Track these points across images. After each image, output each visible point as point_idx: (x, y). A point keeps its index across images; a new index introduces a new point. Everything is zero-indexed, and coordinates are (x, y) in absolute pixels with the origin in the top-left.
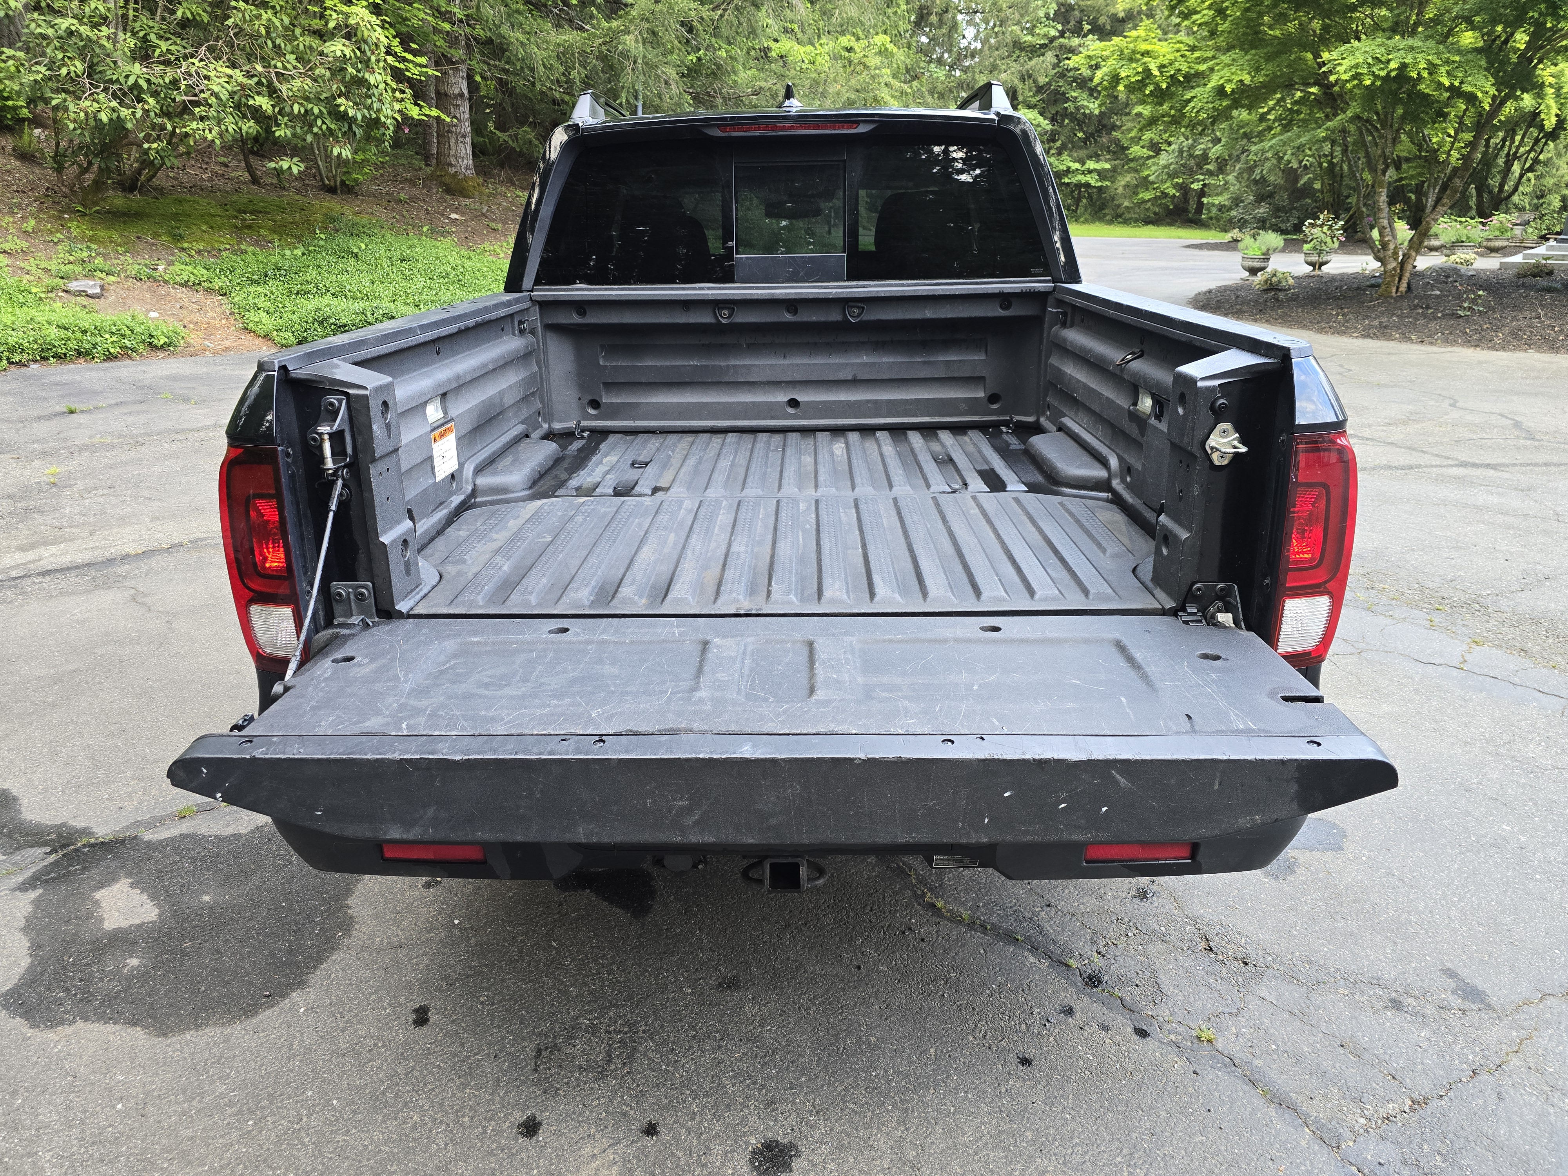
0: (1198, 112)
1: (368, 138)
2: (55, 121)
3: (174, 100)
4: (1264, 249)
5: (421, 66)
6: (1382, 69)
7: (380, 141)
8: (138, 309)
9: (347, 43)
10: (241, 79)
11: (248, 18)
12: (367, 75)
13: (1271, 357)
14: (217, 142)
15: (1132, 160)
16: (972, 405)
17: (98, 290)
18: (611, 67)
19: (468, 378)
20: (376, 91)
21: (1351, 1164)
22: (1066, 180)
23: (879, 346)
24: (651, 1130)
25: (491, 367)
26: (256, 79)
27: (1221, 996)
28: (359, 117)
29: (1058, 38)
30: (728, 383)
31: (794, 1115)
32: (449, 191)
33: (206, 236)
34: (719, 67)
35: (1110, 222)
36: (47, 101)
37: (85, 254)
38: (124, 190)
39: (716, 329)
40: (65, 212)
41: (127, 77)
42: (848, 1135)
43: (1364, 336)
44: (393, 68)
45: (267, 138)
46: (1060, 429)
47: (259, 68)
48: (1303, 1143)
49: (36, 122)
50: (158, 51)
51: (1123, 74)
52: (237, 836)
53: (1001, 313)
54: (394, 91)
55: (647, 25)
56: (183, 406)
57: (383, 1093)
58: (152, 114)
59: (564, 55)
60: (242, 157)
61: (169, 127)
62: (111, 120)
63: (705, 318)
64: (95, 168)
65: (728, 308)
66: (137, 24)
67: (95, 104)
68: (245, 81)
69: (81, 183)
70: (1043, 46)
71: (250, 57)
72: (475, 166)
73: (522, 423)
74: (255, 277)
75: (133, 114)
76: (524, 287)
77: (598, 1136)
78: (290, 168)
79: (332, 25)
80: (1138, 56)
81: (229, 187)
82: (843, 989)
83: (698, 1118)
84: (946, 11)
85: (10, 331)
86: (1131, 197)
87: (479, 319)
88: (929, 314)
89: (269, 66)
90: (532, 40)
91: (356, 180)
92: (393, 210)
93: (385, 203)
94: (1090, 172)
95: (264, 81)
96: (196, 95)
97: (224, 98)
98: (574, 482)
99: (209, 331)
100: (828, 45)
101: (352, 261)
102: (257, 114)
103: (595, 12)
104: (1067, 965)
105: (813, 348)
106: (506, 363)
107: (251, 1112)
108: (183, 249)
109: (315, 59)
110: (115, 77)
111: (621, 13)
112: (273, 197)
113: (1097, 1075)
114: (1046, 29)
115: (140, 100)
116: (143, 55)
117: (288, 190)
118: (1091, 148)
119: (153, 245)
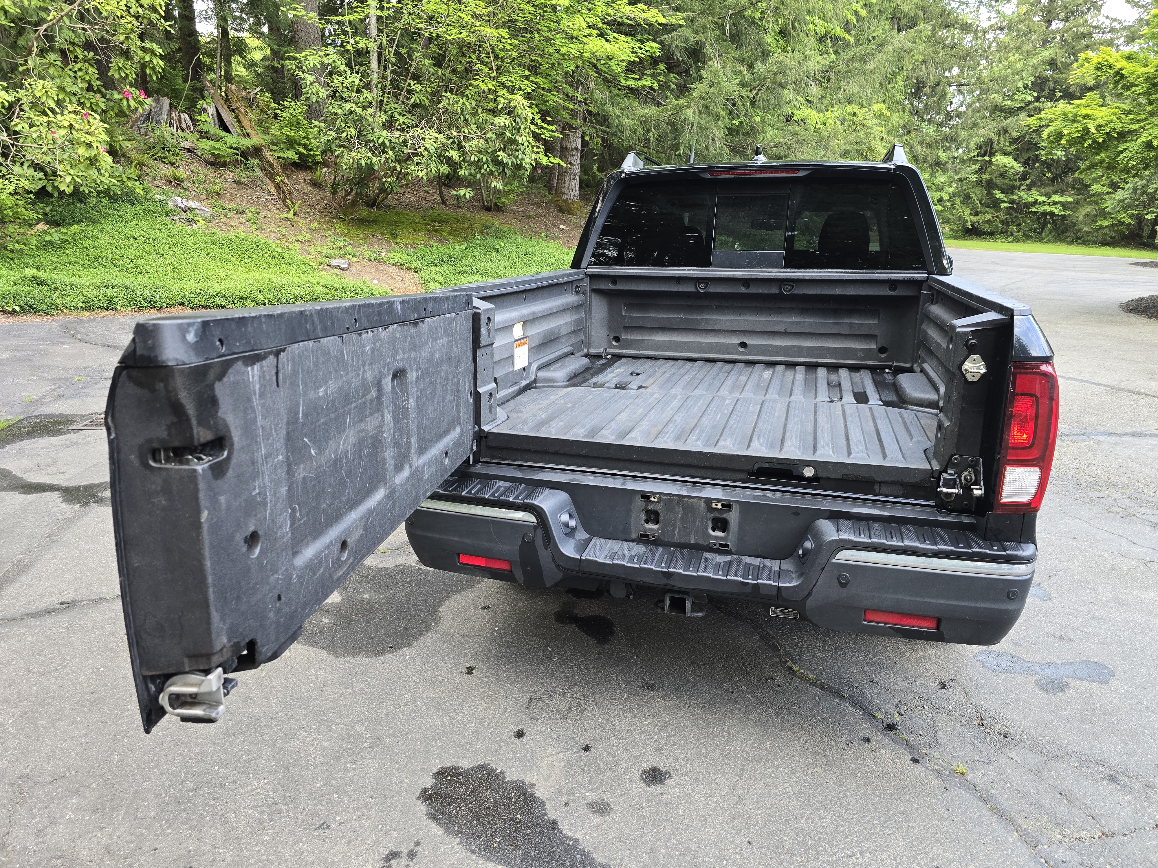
0: (1128, 160)
1: (514, 176)
2: (336, 164)
3: (403, 152)
5: (552, 131)
7: (521, 177)
8: (367, 278)
9: (508, 117)
10: (443, 140)
11: (451, 103)
12: (517, 138)
13: (1004, 315)
14: (425, 178)
15: (1094, 195)
16: (867, 354)
17: (346, 266)
18: (676, 130)
19: (540, 315)
20: (522, 147)
21: (1041, 857)
22: (1033, 210)
23: (804, 311)
24: (587, 748)
25: (554, 310)
26: (451, 140)
27: (980, 752)
28: (510, 163)
29: (1034, 102)
30: (701, 330)
31: (672, 758)
32: (561, 210)
33: (411, 235)
34: (752, 128)
35: (1071, 243)
36: (332, 152)
37: (342, 244)
38: (368, 206)
39: (696, 296)
40: (334, 218)
41: (379, 138)
42: (703, 774)
44: (534, 133)
45: (454, 176)
46: (921, 371)
47: (454, 133)
48: (1011, 840)
49: (325, 164)
50: (398, 123)
51: (1066, 132)
52: (385, 569)
53: (889, 293)
54: (533, 147)
55: (703, 102)
57: (444, 703)
58: (390, 161)
59: (645, 122)
60: (437, 187)
61: (399, 169)
62: (367, 164)
63: (690, 288)
64: (354, 193)
65: (704, 283)
66: (388, 107)
67: (359, 155)
68: (445, 141)
69: (345, 202)
70: (1020, 109)
71: (450, 127)
72: (580, 194)
73: (571, 346)
74: (436, 262)
75: (380, 160)
76: (582, 266)
77: (556, 746)
78: (465, 194)
79: (500, 106)
80: (1080, 118)
81: (428, 206)
82: (719, 702)
83: (615, 749)
84: (938, 85)
85: (296, 288)
86: (1090, 224)
87: (551, 282)
88: (838, 291)
89: (460, 132)
90: (625, 114)
91: (503, 203)
92: (524, 222)
93: (520, 218)
94: (1055, 203)
95: (456, 141)
96: (416, 149)
97: (432, 152)
98: (594, 380)
100: (837, 111)
101: (494, 254)
102: (449, 161)
103: (669, 94)
104: (874, 716)
105: (759, 310)
106: (564, 310)
107: (375, 699)
108: (397, 243)
109: (488, 127)
110: (372, 139)
111: (687, 94)
112: (453, 213)
113: (876, 777)
114: (1024, 96)
115: (384, 152)
116: (389, 125)
117: (462, 208)
118: (1058, 185)
119: (380, 240)
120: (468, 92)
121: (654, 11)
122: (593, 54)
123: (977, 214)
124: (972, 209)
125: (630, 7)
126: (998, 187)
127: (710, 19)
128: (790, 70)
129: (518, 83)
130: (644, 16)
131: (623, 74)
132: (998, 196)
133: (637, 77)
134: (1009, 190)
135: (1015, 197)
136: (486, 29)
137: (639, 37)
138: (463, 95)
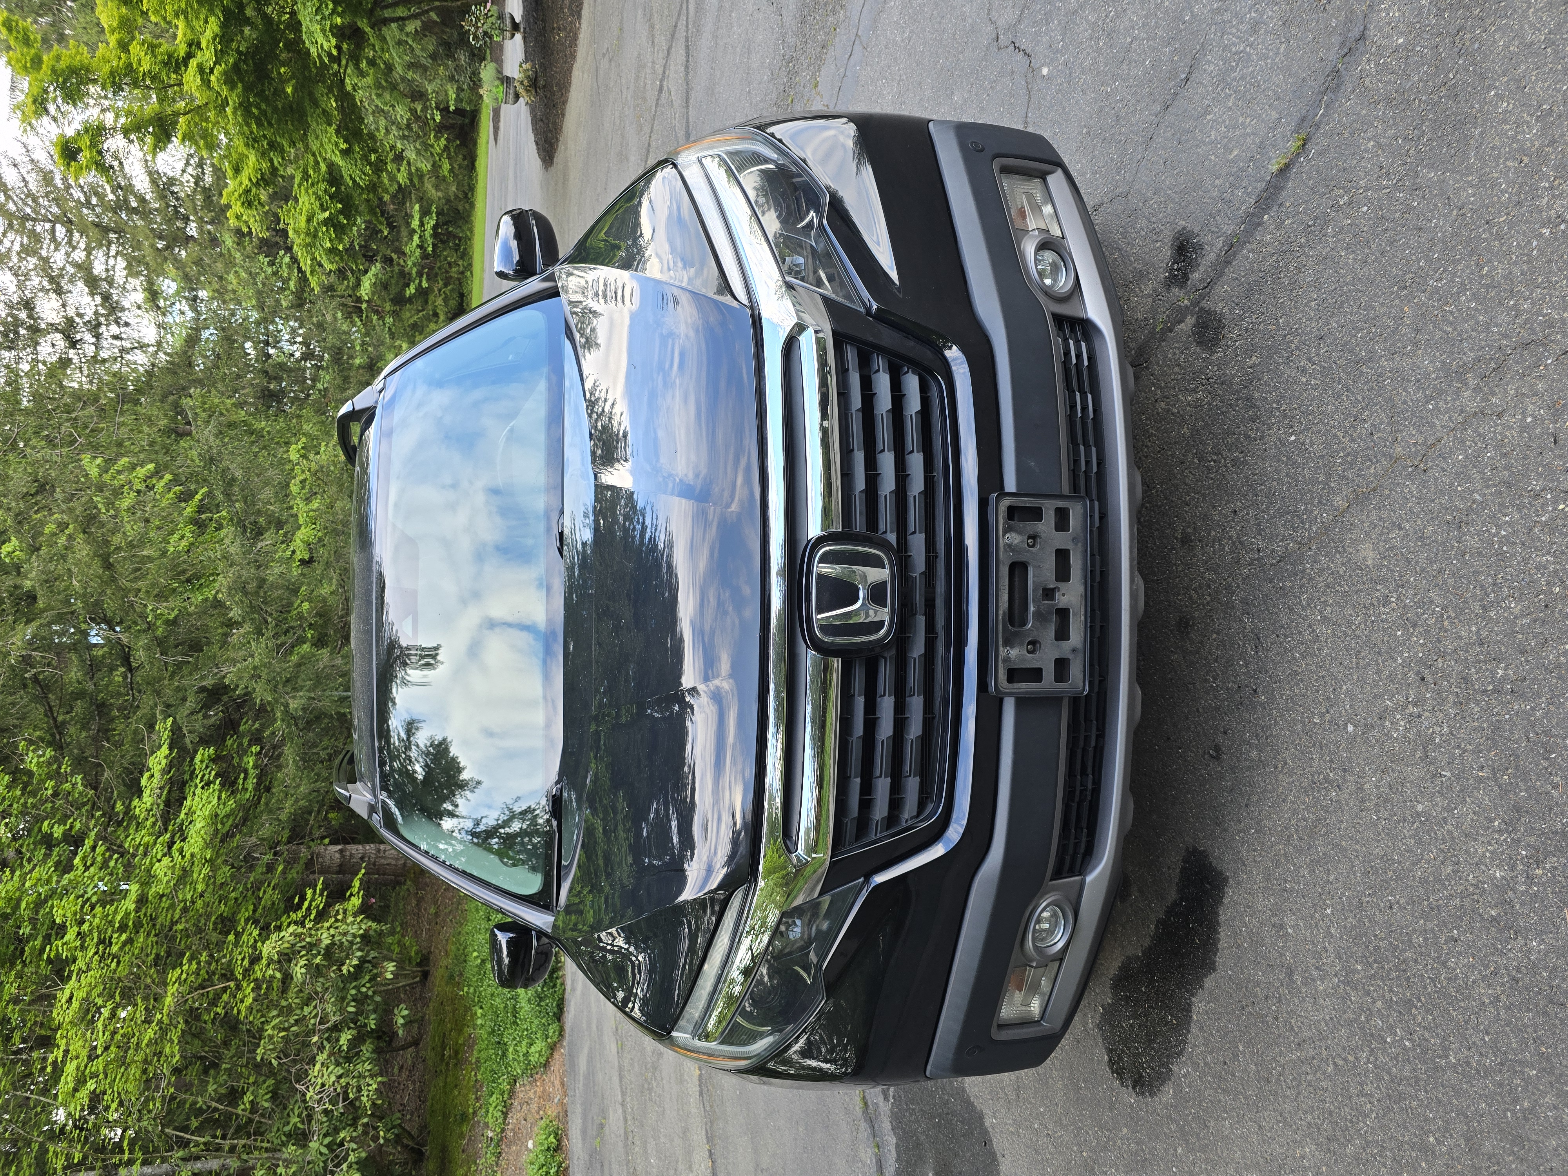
0: (364, 174)
1: (378, 945)
3: (342, 1115)
4: (497, 83)
5: (314, 895)
6: (327, 6)
7: (380, 934)
8: (525, 1158)
9: (294, 962)
10: (325, 1056)
11: (271, 1047)
12: (323, 946)
14: (379, 1079)
18: (317, 718)
20: (337, 938)
22: (430, 249)
26: (325, 1043)
28: (359, 954)
33: (463, 1092)
35: (472, 205)
38: (421, 1161)
41: (321, 1154)
43: (579, 17)
44: (316, 921)
45: (377, 1034)
47: (315, 1038)
50: (299, 1125)
51: (328, 245)
54: (337, 921)
55: (280, 687)
56: (607, 1129)
58: (354, 1134)
59: (305, 762)
60: (394, 1056)
61: (365, 1120)
66: (276, 1141)
68: (326, 1053)
71: (306, 1046)
74: (500, 1052)
75: (353, 1150)
78: (403, 1017)
79: (278, 974)
80: (312, 229)
81: (420, 1067)
86: (448, 184)
89: (314, 1030)
90: (293, 792)
91: (416, 954)
92: (444, 921)
93: (438, 927)
94: (422, 224)
95: (326, 1035)
96: (338, 1094)
97: (341, 1071)
99: (546, 1097)
102: (355, 1043)
103: (267, 731)
108: (475, 1113)
109: (308, 988)
110: (322, 1164)
111: (269, 709)
112: (431, 1029)
114: (284, 266)
115: (341, 1144)
116: (301, 1138)
117: (425, 1014)
118: (399, 222)
119: (470, 1139)
120: (258, 1023)
121: (152, 762)
122: (207, 845)
123: (436, 315)
124: (430, 321)
125: (145, 795)
126: (403, 290)
127: (166, 682)
128: (240, 577)
129: (246, 950)
130: (157, 775)
131: (239, 796)
132: (413, 291)
133: (242, 775)
134: (405, 278)
135: (414, 270)
136: (167, 1004)
137: (187, 777)
138: (262, 1030)
